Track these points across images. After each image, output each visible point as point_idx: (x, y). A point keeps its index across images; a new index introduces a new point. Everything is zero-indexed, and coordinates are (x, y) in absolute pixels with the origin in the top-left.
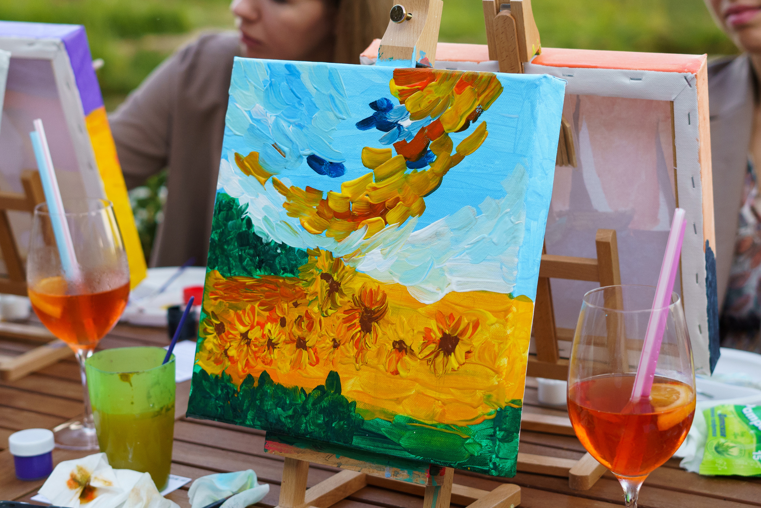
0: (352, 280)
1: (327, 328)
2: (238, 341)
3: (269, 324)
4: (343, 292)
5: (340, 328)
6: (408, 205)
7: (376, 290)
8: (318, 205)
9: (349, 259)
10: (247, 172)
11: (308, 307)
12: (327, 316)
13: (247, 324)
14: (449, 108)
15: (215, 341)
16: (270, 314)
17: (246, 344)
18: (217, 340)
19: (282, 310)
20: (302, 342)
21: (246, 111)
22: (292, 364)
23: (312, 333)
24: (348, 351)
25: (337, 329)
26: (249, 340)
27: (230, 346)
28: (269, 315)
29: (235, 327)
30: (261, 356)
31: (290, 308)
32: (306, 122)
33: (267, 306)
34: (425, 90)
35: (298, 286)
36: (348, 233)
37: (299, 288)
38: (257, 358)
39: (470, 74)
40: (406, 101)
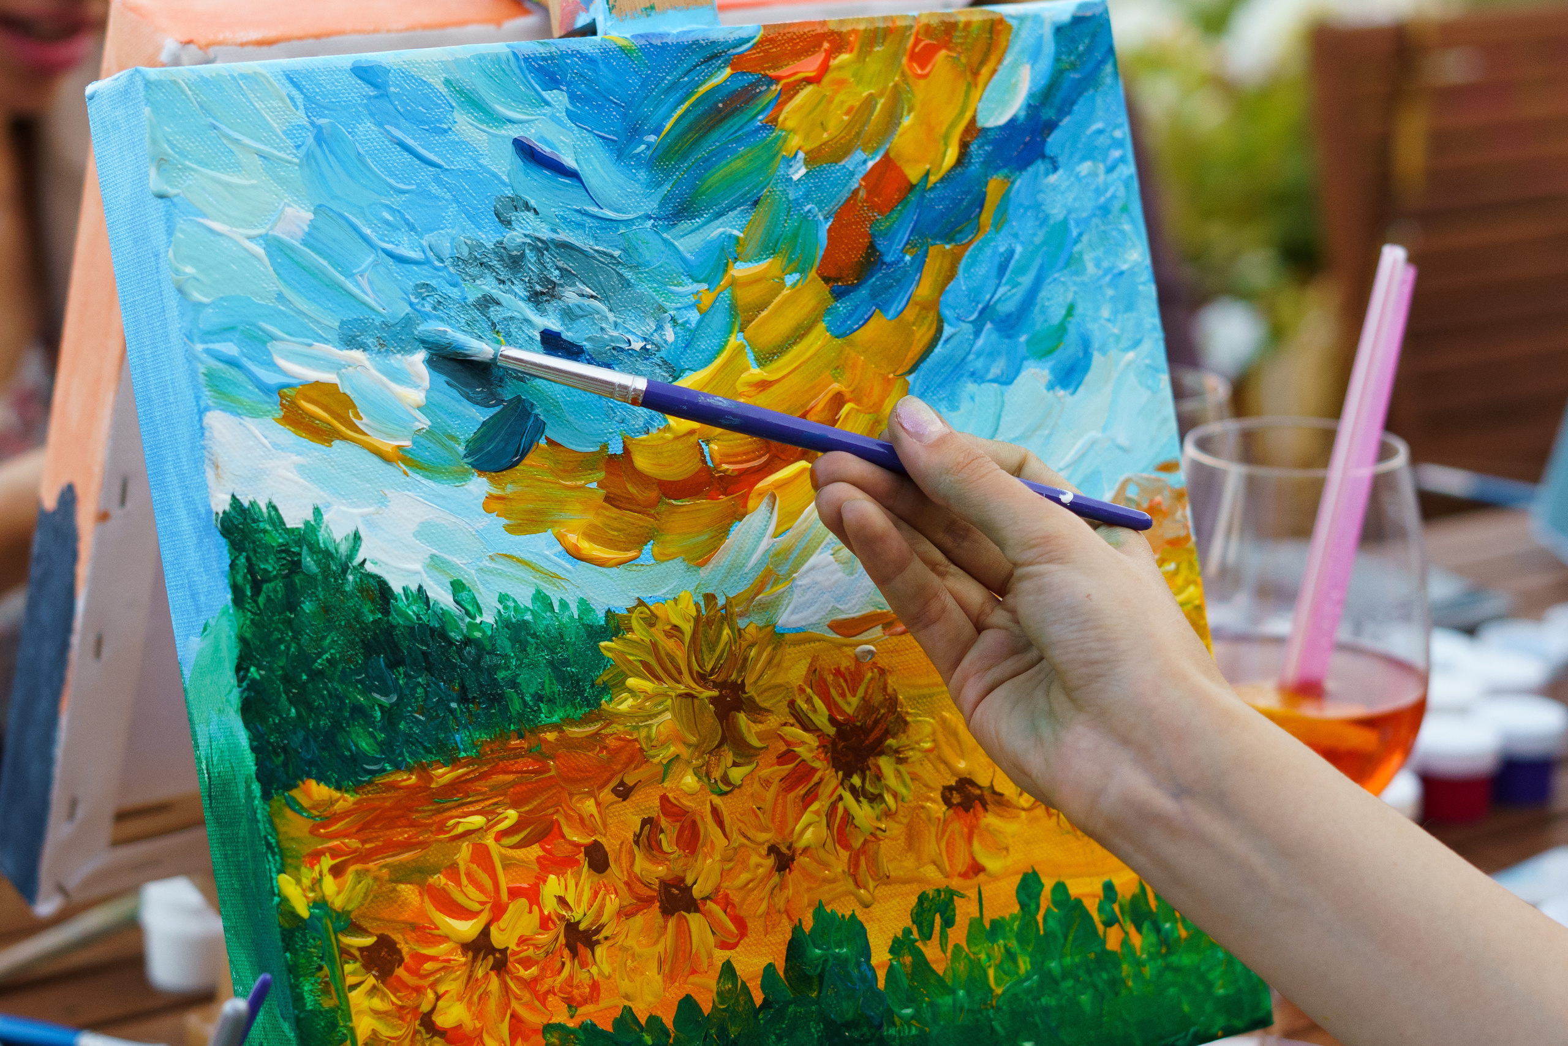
0: (775, 661)
1: (740, 824)
2: (461, 973)
3: (552, 878)
4: (757, 705)
5: (779, 810)
6: (871, 408)
7: (853, 669)
8: (602, 475)
9: (748, 606)
10: (322, 434)
11: (665, 784)
12: (726, 788)
13: (476, 907)
14: (907, 121)
15: (377, 1003)
16: (544, 850)
17: (491, 969)
18: (384, 996)
19: (582, 821)
20: (677, 892)
21: (249, 238)
22: (667, 968)
23: (700, 857)
24: (826, 865)
25: (774, 815)
26: (498, 955)
27: (438, 998)
28: (541, 853)
29: (436, 932)
30: (557, 984)
31: (607, 807)
32: (484, 236)
33: (529, 830)
34: (826, 79)
35: (611, 735)
36: (723, 532)
37: (619, 739)
38: (543, 999)
39: (934, 22)
40: (781, 119)
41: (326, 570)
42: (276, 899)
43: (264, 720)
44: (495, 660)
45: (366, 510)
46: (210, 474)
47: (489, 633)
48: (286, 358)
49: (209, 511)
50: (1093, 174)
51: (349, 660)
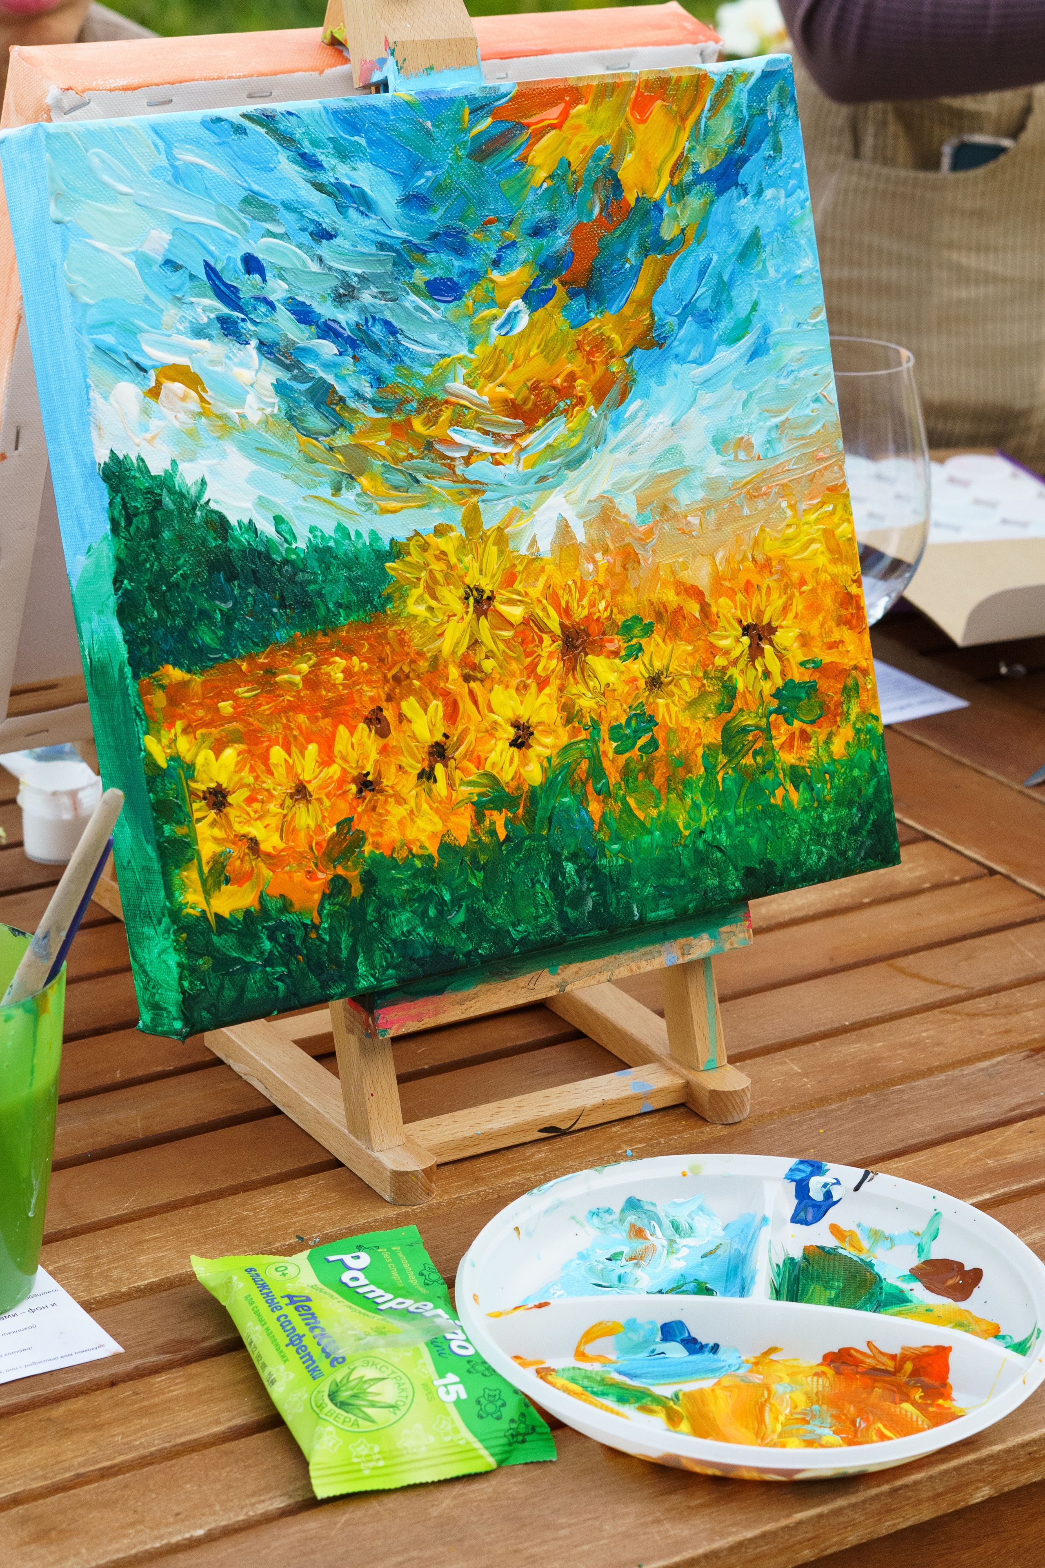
14: (629, 157)
15: (216, 832)
21: (123, 254)
34: (566, 126)
39: (652, 77)
40: (530, 158)
41: (180, 507)
42: (143, 753)
43: (134, 620)
44: (307, 576)
45: (210, 462)
46: (94, 434)
47: (302, 556)
48: (151, 345)
49: (93, 462)
50: (776, 198)
51: (198, 575)
